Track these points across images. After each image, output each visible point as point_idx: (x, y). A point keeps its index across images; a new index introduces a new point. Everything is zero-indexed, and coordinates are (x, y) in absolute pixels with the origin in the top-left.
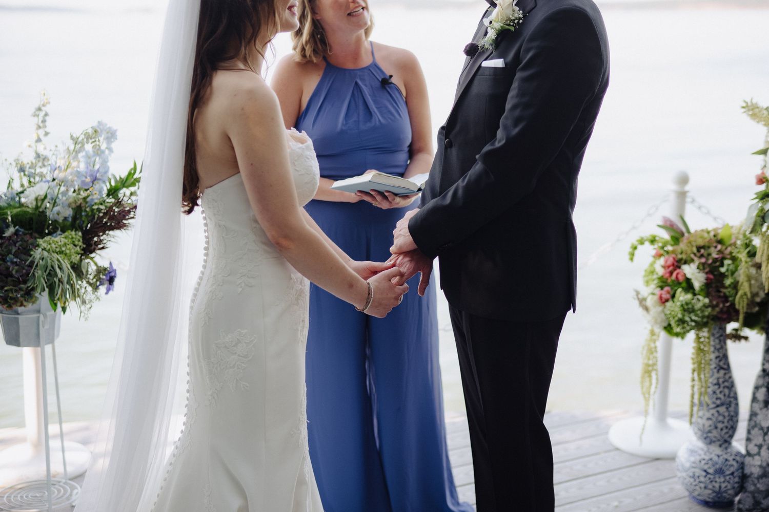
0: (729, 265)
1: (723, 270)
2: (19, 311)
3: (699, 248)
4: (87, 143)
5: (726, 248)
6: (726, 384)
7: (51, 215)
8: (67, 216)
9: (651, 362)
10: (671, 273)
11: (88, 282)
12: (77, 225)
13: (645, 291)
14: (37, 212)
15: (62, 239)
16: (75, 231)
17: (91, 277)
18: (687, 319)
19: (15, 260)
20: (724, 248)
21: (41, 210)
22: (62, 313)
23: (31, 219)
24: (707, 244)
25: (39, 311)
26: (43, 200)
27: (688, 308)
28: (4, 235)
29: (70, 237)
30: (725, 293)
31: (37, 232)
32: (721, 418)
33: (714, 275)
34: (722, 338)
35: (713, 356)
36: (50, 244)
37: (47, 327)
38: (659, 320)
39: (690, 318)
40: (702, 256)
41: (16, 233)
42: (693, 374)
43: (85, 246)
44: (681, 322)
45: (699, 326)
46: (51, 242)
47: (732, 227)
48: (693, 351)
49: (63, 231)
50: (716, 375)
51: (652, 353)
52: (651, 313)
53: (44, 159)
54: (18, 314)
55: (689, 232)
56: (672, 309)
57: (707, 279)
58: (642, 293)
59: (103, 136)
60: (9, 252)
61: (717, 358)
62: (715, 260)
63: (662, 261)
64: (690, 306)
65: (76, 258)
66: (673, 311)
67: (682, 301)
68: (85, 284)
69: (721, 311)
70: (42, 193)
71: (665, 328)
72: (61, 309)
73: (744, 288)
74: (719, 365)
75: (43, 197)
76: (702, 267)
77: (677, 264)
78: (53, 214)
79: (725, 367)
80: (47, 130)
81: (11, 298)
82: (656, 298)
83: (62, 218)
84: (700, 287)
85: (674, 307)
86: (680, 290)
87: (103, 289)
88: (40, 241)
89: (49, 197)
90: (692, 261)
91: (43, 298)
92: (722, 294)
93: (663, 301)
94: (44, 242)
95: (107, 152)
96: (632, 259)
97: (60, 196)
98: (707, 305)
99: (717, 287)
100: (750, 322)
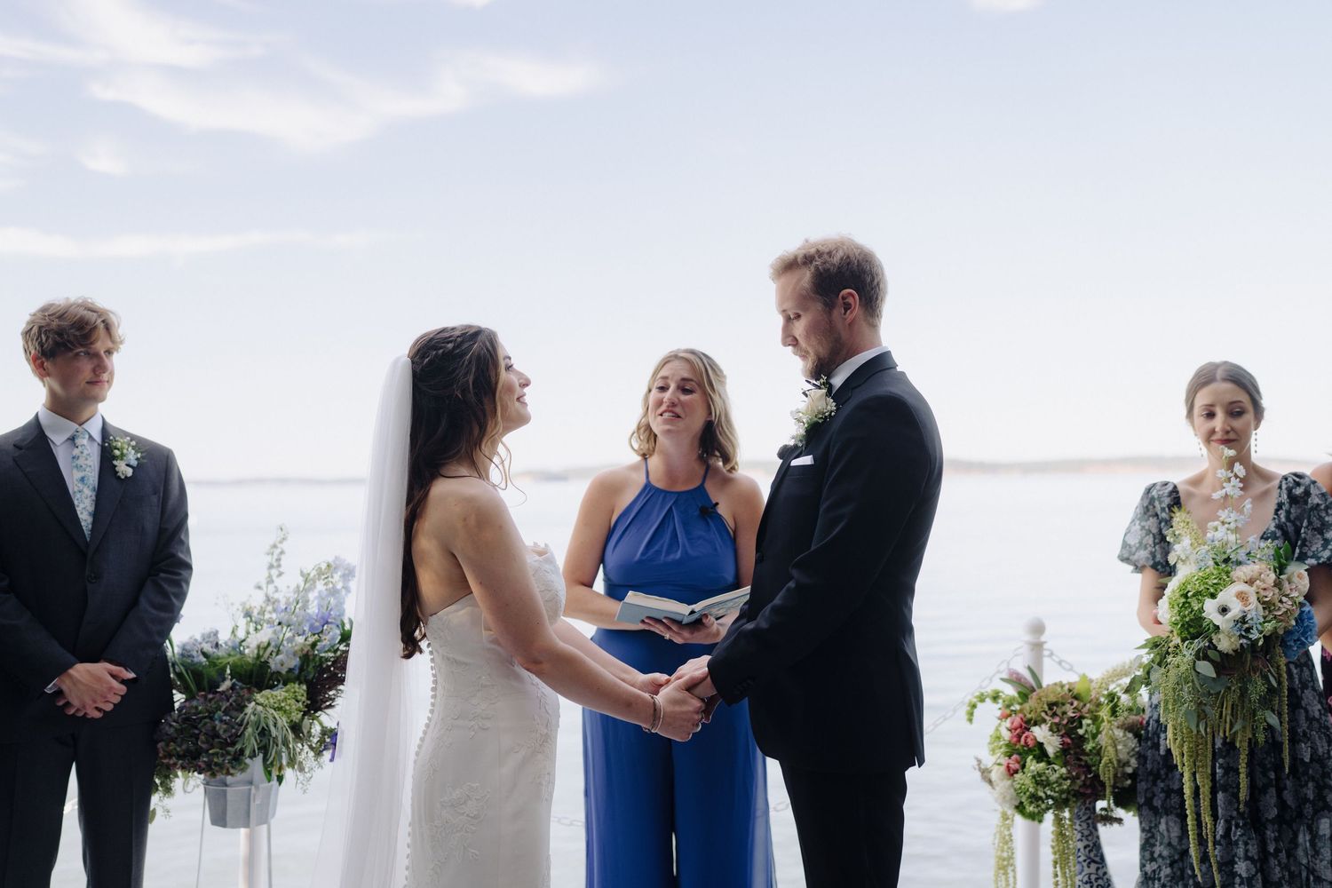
0: (1088, 725)
1: (1081, 732)
2: (228, 783)
3: (1051, 705)
4: (319, 580)
5: (1085, 705)
6: (1100, 882)
7: (274, 664)
8: (292, 667)
9: (1005, 855)
10: (1019, 737)
11: (311, 747)
12: (302, 678)
13: (989, 760)
14: (258, 662)
15: (283, 693)
16: (299, 684)
17: (315, 740)
18: (1041, 794)
19: (224, 718)
20: (1082, 704)
21: (263, 660)
22: (278, 784)
23: (252, 671)
24: (1060, 700)
25: (251, 783)
26: (266, 649)
27: (1042, 780)
28: (218, 690)
29: (293, 690)
30: (1086, 762)
31: (256, 687)
33: (1072, 739)
34: (1090, 821)
35: (1080, 845)
36: (268, 699)
37: (258, 802)
38: (1008, 798)
39: (1045, 793)
40: (1055, 714)
41: (233, 688)
42: (1055, 868)
43: (309, 702)
44: (1034, 798)
45: (1060, 804)
46: (269, 696)
47: (1091, 681)
48: (1052, 836)
49: (285, 684)
50: (1087, 871)
51: (1006, 843)
52: (997, 788)
53: (274, 603)
54: (226, 785)
55: (1040, 686)
56: (1022, 782)
57: (1063, 744)
58: (984, 762)
59: (339, 573)
60: (219, 708)
61: (1085, 847)
62: (1072, 720)
63: (1008, 723)
64: (1044, 778)
65: (297, 717)
66: (1023, 784)
67: (1033, 771)
68: (306, 747)
69: (1084, 785)
70: (265, 640)
71: (1017, 807)
72: (276, 778)
73: (1109, 754)
74: (1090, 858)
75: (266, 644)
76: (1054, 729)
77: (1027, 725)
78: (276, 664)
79: (1097, 859)
80: (281, 570)
81: (216, 764)
82: (1003, 769)
83: (286, 670)
84: (1055, 754)
85: (1023, 779)
86: (1031, 757)
87: (327, 755)
88: (258, 697)
89: (273, 644)
90: (1044, 721)
91: (256, 765)
92: (1083, 763)
93: (1011, 773)
94: (262, 697)
95: (344, 592)
96: (970, 720)
97: (285, 643)
98: (1064, 776)
99: (1076, 753)
100: (1123, 799)
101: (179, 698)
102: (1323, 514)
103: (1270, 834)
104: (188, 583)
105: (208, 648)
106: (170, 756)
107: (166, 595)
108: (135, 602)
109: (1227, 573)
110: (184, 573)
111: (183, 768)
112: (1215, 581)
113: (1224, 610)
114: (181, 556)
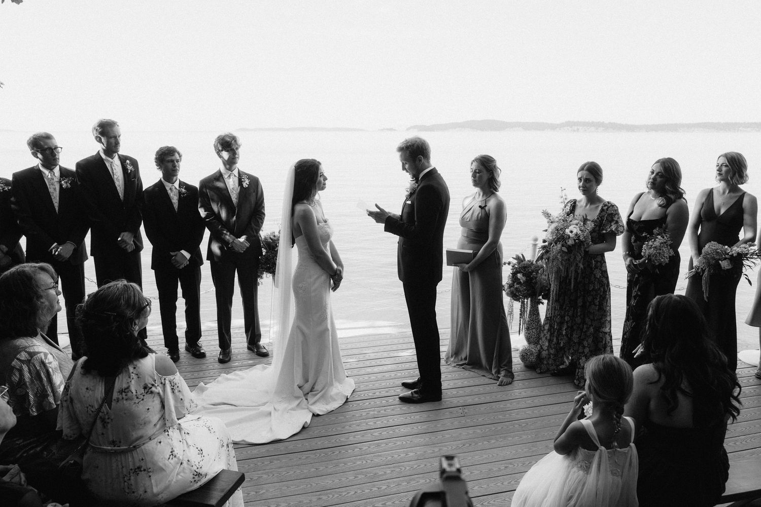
0: (535, 274)
1: (532, 276)
3: (525, 267)
6: (536, 320)
9: (510, 310)
18: (517, 294)
20: (534, 268)
24: (528, 266)
32: (533, 334)
33: (529, 277)
34: (535, 302)
38: (509, 294)
40: (525, 270)
42: (521, 315)
45: (526, 297)
51: (511, 307)
55: (524, 260)
57: (526, 279)
61: (533, 310)
62: (530, 272)
66: (513, 291)
69: (532, 292)
74: (534, 313)
77: (517, 272)
79: (536, 314)
82: (508, 286)
90: (522, 272)
92: (532, 285)
98: (525, 289)
99: (530, 282)
100: (544, 298)
101: (264, 251)
104: (264, 219)
105: (272, 237)
106: (262, 268)
107: (258, 222)
108: (249, 223)
110: (263, 215)
111: (267, 272)
114: (263, 211)
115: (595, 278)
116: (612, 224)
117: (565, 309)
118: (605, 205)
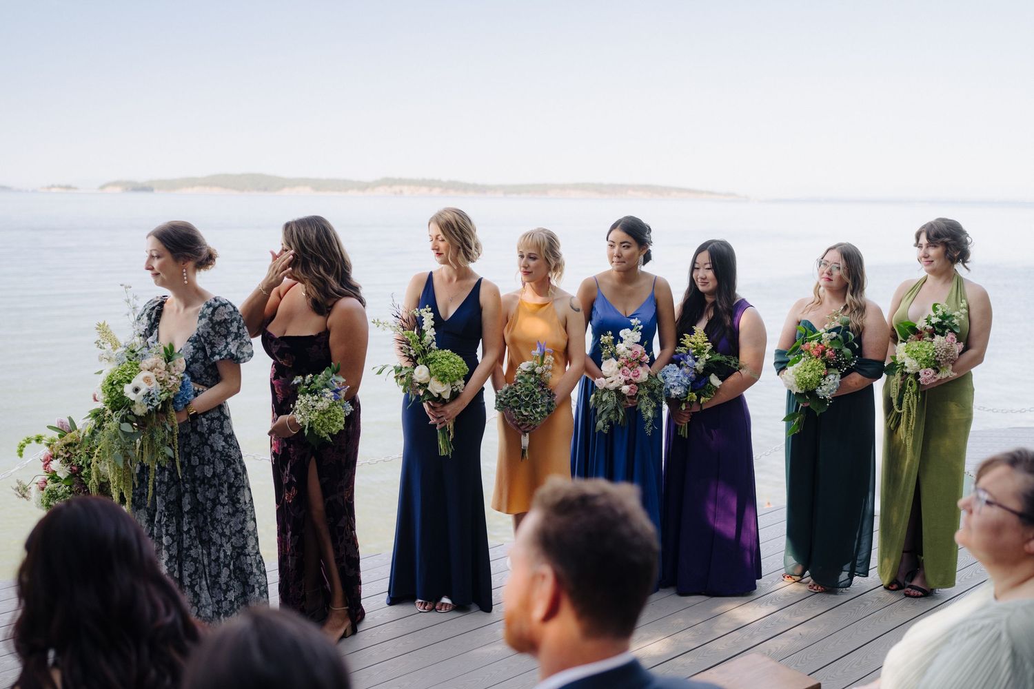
10: (46, 466)
30: (83, 481)
38: (39, 505)
40: (68, 452)
52: (32, 500)
57: (69, 471)
58: (23, 483)
64: (54, 493)
73: (94, 478)
76: (65, 461)
77: (52, 458)
82: (38, 486)
84: (64, 478)
90: (61, 456)
93: (41, 489)
96: (21, 456)
99: (80, 476)
102: (229, 326)
103: (186, 519)
109: (137, 365)
112: (129, 372)
113: (136, 390)
115: (213, 451)
116: (229, 340)
117: (159, 521)
118: (209, 306)
